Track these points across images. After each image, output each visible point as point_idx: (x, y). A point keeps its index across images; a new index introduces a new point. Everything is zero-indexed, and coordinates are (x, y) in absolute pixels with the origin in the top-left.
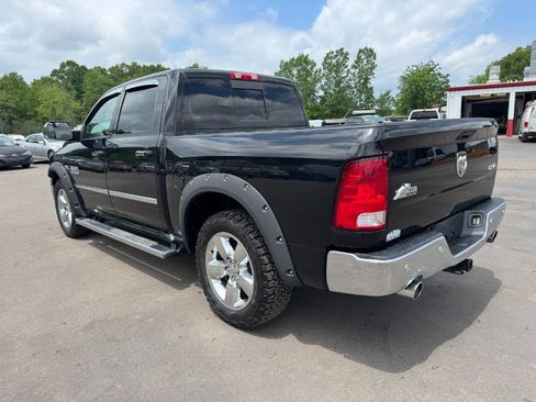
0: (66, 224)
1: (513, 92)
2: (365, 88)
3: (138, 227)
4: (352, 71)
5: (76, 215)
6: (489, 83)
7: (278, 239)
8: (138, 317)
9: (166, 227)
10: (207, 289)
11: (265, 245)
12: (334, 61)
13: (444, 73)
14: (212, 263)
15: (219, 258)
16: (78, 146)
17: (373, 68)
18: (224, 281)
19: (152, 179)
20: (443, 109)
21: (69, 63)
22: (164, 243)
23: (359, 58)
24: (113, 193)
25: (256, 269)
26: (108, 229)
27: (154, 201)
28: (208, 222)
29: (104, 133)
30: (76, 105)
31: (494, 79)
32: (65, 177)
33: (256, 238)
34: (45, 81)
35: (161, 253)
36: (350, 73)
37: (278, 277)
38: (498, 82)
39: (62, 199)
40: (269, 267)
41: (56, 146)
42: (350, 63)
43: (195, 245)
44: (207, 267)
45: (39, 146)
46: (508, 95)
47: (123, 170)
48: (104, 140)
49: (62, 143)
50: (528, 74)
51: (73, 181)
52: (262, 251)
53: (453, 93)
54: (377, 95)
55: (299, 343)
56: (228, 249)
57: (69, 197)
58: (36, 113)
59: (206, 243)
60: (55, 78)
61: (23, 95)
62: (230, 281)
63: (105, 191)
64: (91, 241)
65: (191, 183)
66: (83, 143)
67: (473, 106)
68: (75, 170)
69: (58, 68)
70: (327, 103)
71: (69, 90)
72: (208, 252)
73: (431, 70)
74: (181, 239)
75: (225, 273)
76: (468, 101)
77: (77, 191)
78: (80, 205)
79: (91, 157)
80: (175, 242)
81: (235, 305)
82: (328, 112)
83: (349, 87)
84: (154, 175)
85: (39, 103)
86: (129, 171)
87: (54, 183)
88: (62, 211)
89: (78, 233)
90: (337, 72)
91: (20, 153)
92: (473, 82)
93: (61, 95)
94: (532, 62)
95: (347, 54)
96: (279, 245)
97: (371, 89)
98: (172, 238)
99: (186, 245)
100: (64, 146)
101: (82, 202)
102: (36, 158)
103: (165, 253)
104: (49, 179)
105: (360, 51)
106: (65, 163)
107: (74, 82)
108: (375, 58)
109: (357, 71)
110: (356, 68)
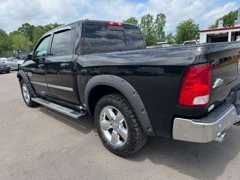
0: (27, 101)
1: (230, 32)
2: (161, 31)
3: (63, 102)
4: (155, 25)
5: (32, 96)
6: (218, 28)
7: (143, 110)
8: (65, 150)
9: (78, 103)
10: (101, 135)
11: (134, 113)
12: (146, 20)
13: (197, 24)
14: (103, 122)
15: (107, 119)
16: (31, 62)
17: (165, 22)
18: (111, 131)
19: (70, 78)
20: (198, 40)
21: (26, 24)
22: (77, 111)
23: (158, 18)
24: (49, 85)
25: (129, 126)
26: (48, 104)
27: (71, 89)
28: (101, 101)
29: (44, 55)
30: (30, 43)
31: (221, 26)
32: (25, 78)
33: (128, 109)
34: (15, 33)
35: (76, 116)
36: (154, 25)
37: (142, 130)
38: (223, 27)
39: (25, 88)
40: (136, 125)
41: (21, 62)
42: (154, 21)
43: (94, 112)
44: (101, 124)
45: (13, 63)
46: (228, 33)
47: (53, 73)
48: (44, 59)
49: (23, 61)
50: (236, 23)
51: (29, 80)
52: (132, 116)
53: (202, 33)
54: (166, 35)
55: (152, 164)
56: (112, 114)
57: (28, 88)
58: (12, 48)
59: (100, 111)
60: (20, 31)
61: (6, 40)
62: (113, 131)
63: (46, 85)
64: (39, 109)
65: (91, 80)
66: (33, 60)
67: (212, 38)
68: (30, 74)
69: (21, 27)
71: (26, 36)
72: (101, 116)
73: (191, 23)
74: (85, 109)
75: (111, 127)
76: (209, 37)
77: (32, 85)
78: (33, 91)
79: (38, 68)
80: (82, 110)
81: (117, 144)
83: (154, 32)
84: (71, 76)
85: (13, 43)
86: (56, 74)
87: (20, 81)
88: (25, 94)
89: (33, 105)
90: (148, 25)
91: (5, 66)
92: (210, 28)
93: (23, 39)
94: (238, 18)
95: (152, 16)
96: (143, 114)
97: (164, 32)
98: (81, 108)
99: (89, 111)
100: (24, 62)
101: (34, 90)
102: (12, 68)
103: (78, 116)
104: (18, 79)
105: (158, 15)
106: (25, 71)
107: (28, 33)
108: (165, 18)
109: (157, 24)
110: (157, 23)
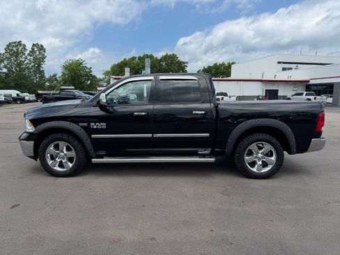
2: (38, 69)
4: (29, 57)
12: (15, 49)
13: (89, 67)
17: (44, 58)
23: (33, 49)
27: (206, 135)
36: (27, 59)
42: (27, 53)
54: (47, 76)
62: (258, 162)
68: (100, 126)
70: (11, 78)
73: (81, 64)
82: (12, 84)
83: (28, 68)
90: (16, 57)
95: (25, 45)
97: (43, 71)
105: (34, 45)
108: (45, 52)
109: (32, 58)
110: (31, 56)
